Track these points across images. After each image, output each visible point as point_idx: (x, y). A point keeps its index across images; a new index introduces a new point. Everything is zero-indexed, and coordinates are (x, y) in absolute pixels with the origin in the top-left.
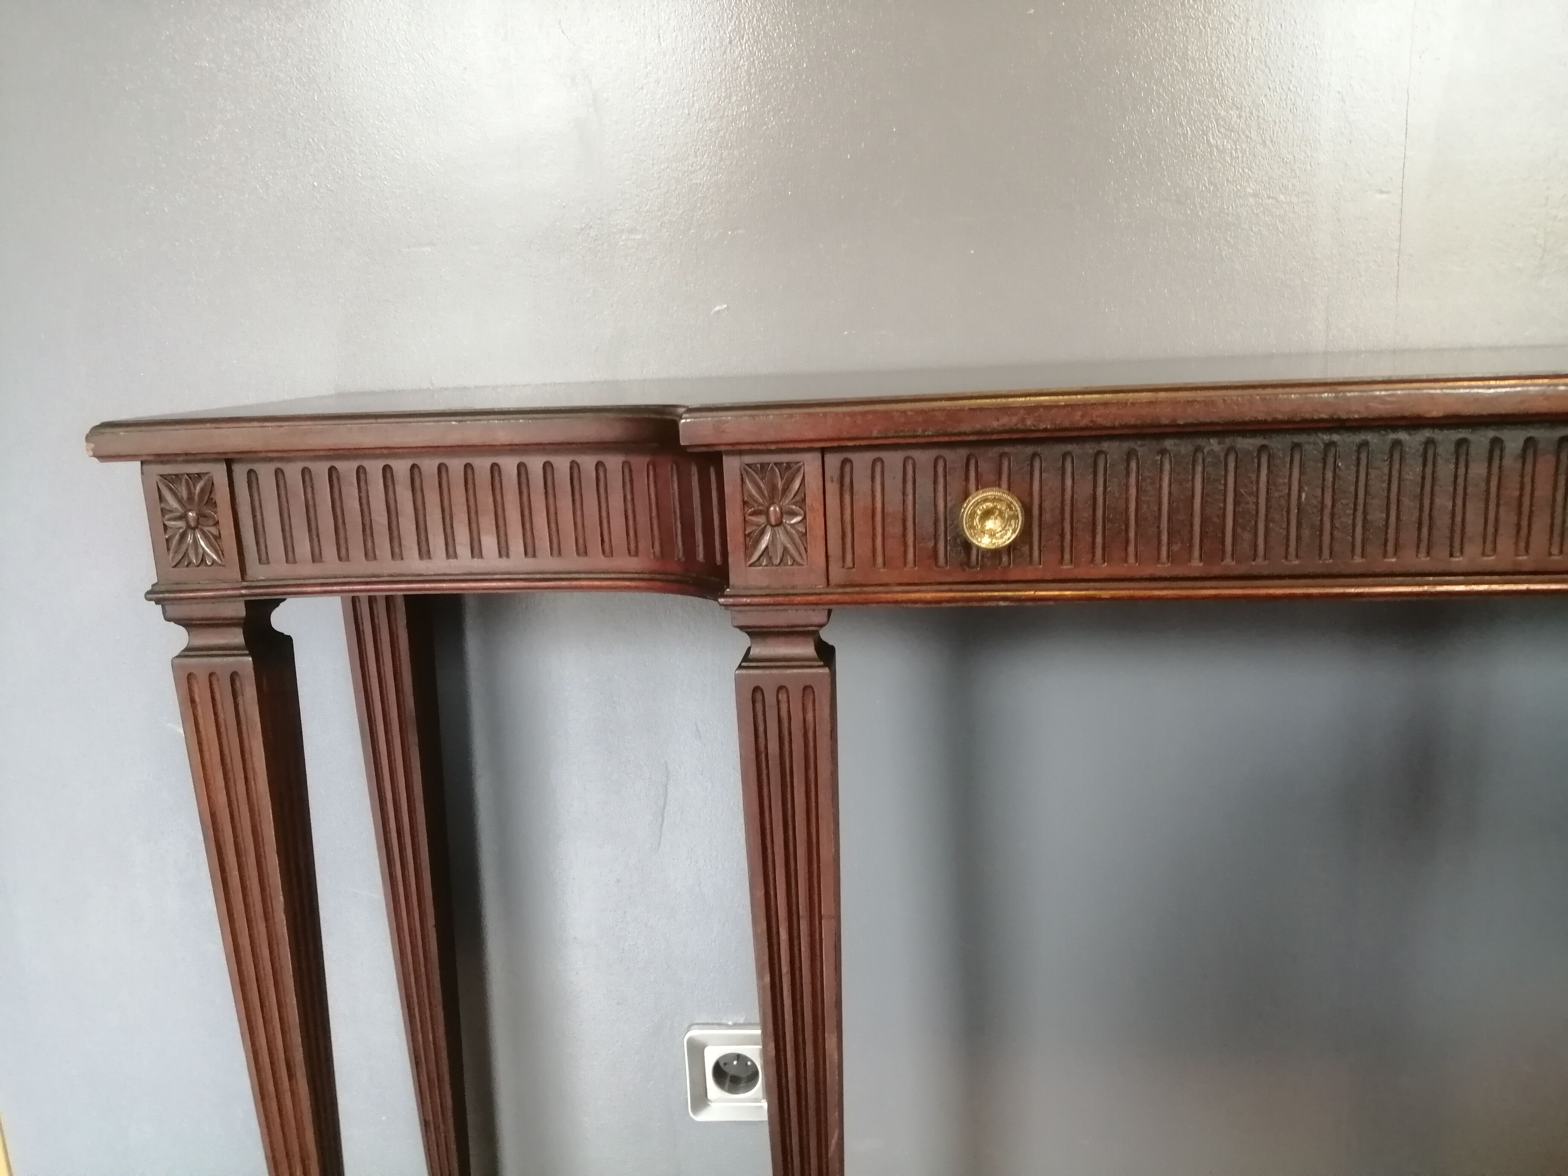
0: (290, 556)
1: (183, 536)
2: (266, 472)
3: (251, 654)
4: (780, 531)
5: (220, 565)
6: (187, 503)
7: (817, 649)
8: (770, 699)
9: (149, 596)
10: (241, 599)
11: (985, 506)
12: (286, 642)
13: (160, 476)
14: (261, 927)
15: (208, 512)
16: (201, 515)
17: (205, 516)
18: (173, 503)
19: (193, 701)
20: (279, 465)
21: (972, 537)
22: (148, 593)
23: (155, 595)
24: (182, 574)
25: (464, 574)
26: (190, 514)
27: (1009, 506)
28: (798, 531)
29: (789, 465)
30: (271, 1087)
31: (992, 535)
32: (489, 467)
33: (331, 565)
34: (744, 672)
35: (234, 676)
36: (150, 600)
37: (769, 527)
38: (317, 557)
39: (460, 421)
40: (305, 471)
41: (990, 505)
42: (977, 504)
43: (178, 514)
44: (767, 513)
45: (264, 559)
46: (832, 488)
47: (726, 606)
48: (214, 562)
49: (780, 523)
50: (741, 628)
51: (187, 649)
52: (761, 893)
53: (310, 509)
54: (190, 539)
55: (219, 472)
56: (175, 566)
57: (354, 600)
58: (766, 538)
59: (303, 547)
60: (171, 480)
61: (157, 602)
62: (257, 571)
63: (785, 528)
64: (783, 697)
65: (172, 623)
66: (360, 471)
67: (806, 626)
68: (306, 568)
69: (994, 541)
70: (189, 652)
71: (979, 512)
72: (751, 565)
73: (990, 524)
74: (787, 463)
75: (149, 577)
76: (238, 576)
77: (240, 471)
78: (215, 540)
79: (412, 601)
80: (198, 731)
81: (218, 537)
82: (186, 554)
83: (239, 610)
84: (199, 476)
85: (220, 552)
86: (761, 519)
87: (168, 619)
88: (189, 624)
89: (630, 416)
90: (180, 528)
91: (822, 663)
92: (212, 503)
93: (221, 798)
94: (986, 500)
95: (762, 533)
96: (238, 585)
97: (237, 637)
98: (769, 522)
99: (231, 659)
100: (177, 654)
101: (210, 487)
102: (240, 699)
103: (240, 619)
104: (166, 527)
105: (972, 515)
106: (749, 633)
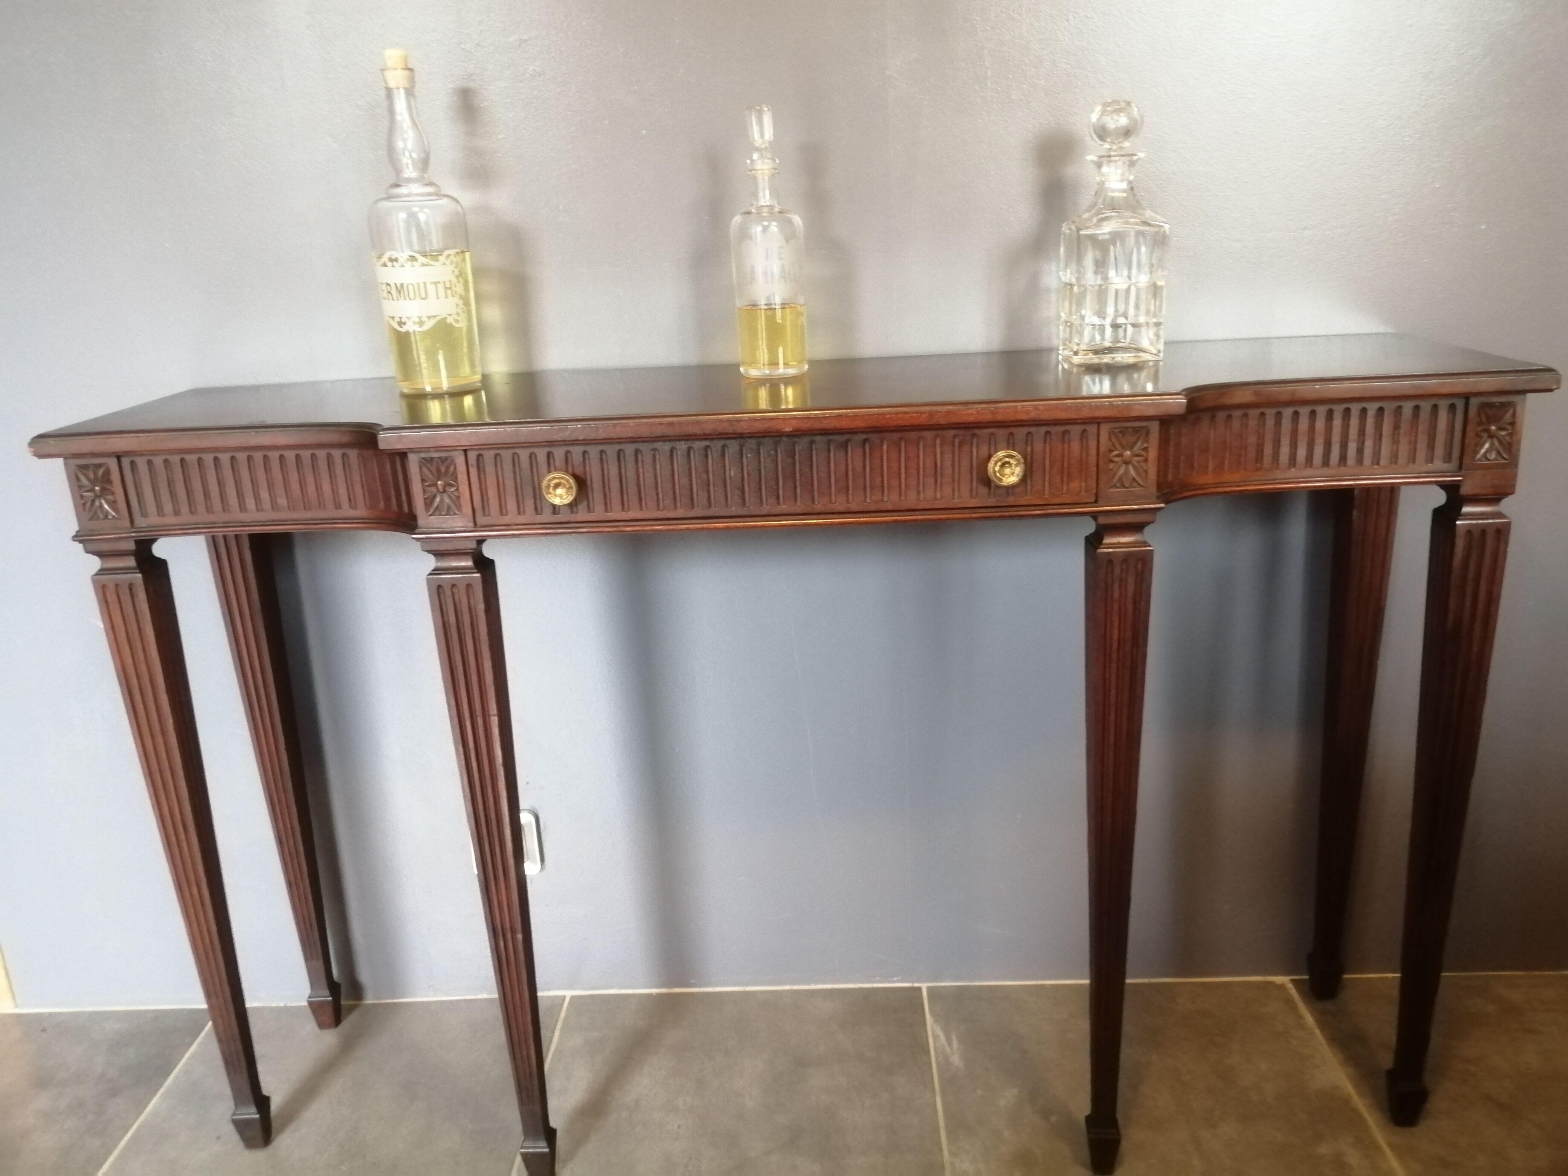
0: (160, 512)
1: (93, 502)
2: (141, 462)
3: (141, 572)
4: (445, 497)
5: (118, 519)
6: (94, 482)
7: (475, 562)
8: (448, 592)
9: (75, 538)
10: (133, 539)
11: (555, 481)
12: (162, 565)
13: (77, 465)
14: (160, 739)
15: (108, 487)
16: (103, 489)
17: (107, 489)
18: (85, 481)
19: (106, 602)
20: (150, 458)
21: (549, 498)
22: (74, 537)
23: (77, 537)
24: (95, 524)
25: (269, 521)
26: (97, 488)
27: (568, 481)
28: (455, 496)
29: (447, 458)
30: (173, 839)
31: (561, 496)
32: (309, 456)
33: (186, 517)
34: (431, 577)
35: (131, 587)
36: (74, 541)
37: (438, 494)
38: (177, 513)
39: (256, 432)
40: (166, 461)
41: (558, 481)
42: (550, 480)
43: (89, 488)
44: (436, 485)
45: (144, 515)
46: (473, 471)
47: (417, 539)
48: (114, 517)
49: (444, 491)
50: (429, 552)
51: (101, 570)
52: (453, 703)
53: (170, 483)
54: (97, 503)
55: (113, 463)
56: (90, 520)
57: (213, 537)
58: (438, 499)
59: (168, 507)
60: (83, 468)
61: (80, 542)
62: (140, 522)
63: (448, 494)
64: (455, 590)
65: (90, 555)
66: (200, 461)
67: (465, 550)
68: (171, 520)
69: (562, 500)
70: (102, 572)
71: (552, 485)
72: (430, 515)
73: (559, 491)
74: (446, 457)
75: (73, 527)
76: (128, 524)
77: (126, 462)
78: (113, 504)
79: (253, 538)
80: (111, 620)
81: (115, 502)
82: (96, 513)
83: (131, 546)
84: (100, 466)
85: (116, 510)
86: (434, 489)
87: (87, 552)
88: (101, 555)
89: (355, 429)
90: (91, 497)
91: (476, 571)
92: (110, 482)
93: (129, 661)
94: (555, 478)
95: (435, 497)
96: (130, 531)
97: (131, 562)
98: (438, 491)
99: (128, 576)
100: (94, 573)
101: (107, 473)
102: (136, 599)
103: (131, 551)
104: (82, 497)
105: (548, 486)
106: (435, 555)
